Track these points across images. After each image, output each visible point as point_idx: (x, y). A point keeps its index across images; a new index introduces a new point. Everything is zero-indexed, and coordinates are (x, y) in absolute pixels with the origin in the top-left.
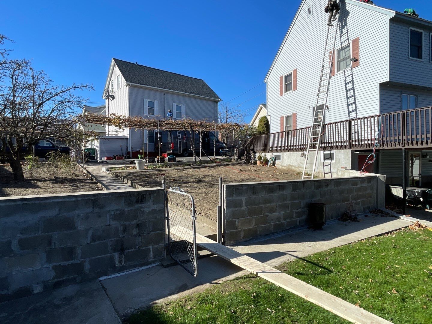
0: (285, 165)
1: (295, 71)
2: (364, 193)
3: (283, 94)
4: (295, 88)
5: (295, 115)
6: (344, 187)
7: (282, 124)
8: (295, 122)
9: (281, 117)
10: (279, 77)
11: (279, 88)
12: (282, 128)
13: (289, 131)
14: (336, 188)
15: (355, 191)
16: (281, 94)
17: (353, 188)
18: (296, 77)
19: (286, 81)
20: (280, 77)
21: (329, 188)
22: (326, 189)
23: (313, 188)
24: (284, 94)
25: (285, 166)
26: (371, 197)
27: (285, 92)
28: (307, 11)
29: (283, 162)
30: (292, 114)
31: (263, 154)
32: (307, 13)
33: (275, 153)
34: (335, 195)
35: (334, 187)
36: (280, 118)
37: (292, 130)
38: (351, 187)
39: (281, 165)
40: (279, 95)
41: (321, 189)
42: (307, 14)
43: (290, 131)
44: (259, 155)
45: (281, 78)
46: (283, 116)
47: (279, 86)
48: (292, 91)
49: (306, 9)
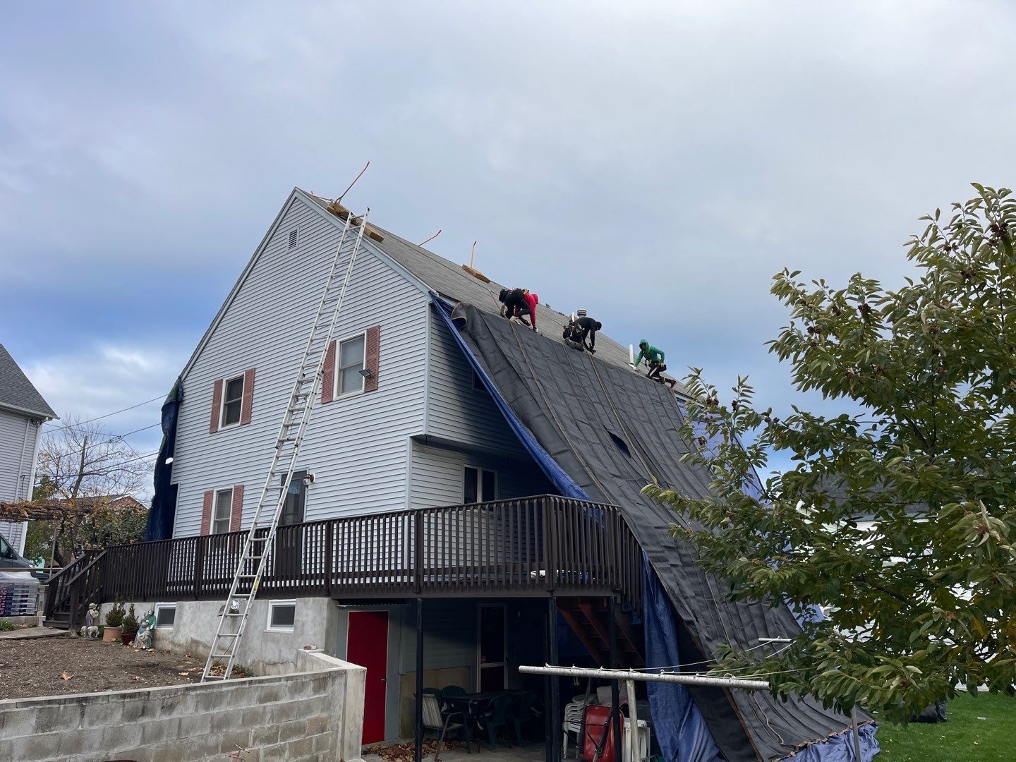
0: (182, 641)
1: (251, 373)
2: (301, 720)
3: (219, 430)
4: (247, 420)
5: (240, 490)
6: (230, 709)
7: (206, 514)
8: (238, 511)
9: (206, 494)
10: (213, 381)
11: (211, 410)
12: (205, 526)
13: (221, 535)
14: (202, 712)
15: (269, 716)
16: (214, 429)
17: (265, 707)
18: (251, 389)
19: (229, 396)
20: (216, 383)
21: (176, 715)
22: (165, 718)
23: (118, 716)
24: (220, 428)
25: (181, 643)
26: (323, 730)
27: (223, 426)
28: (288, 236)
29: (177, 632)
30: (233, 487)
31: (127, 606)
32: (288, 240)
33: (162, 603)
34: (198, 733)
35: (196, 710)
36: (203, 496)
37: (228, 534)
38: (255, 705)
39: (172, 642)
40: (208, 431)
41: (145, 720)
42: (287, 244)
43: (225, 535)
44: (115, 609)
45: (219, 384)
46: (212, 489)
47: (211, 406)
48: (239, 424)
49: (287, 232)
